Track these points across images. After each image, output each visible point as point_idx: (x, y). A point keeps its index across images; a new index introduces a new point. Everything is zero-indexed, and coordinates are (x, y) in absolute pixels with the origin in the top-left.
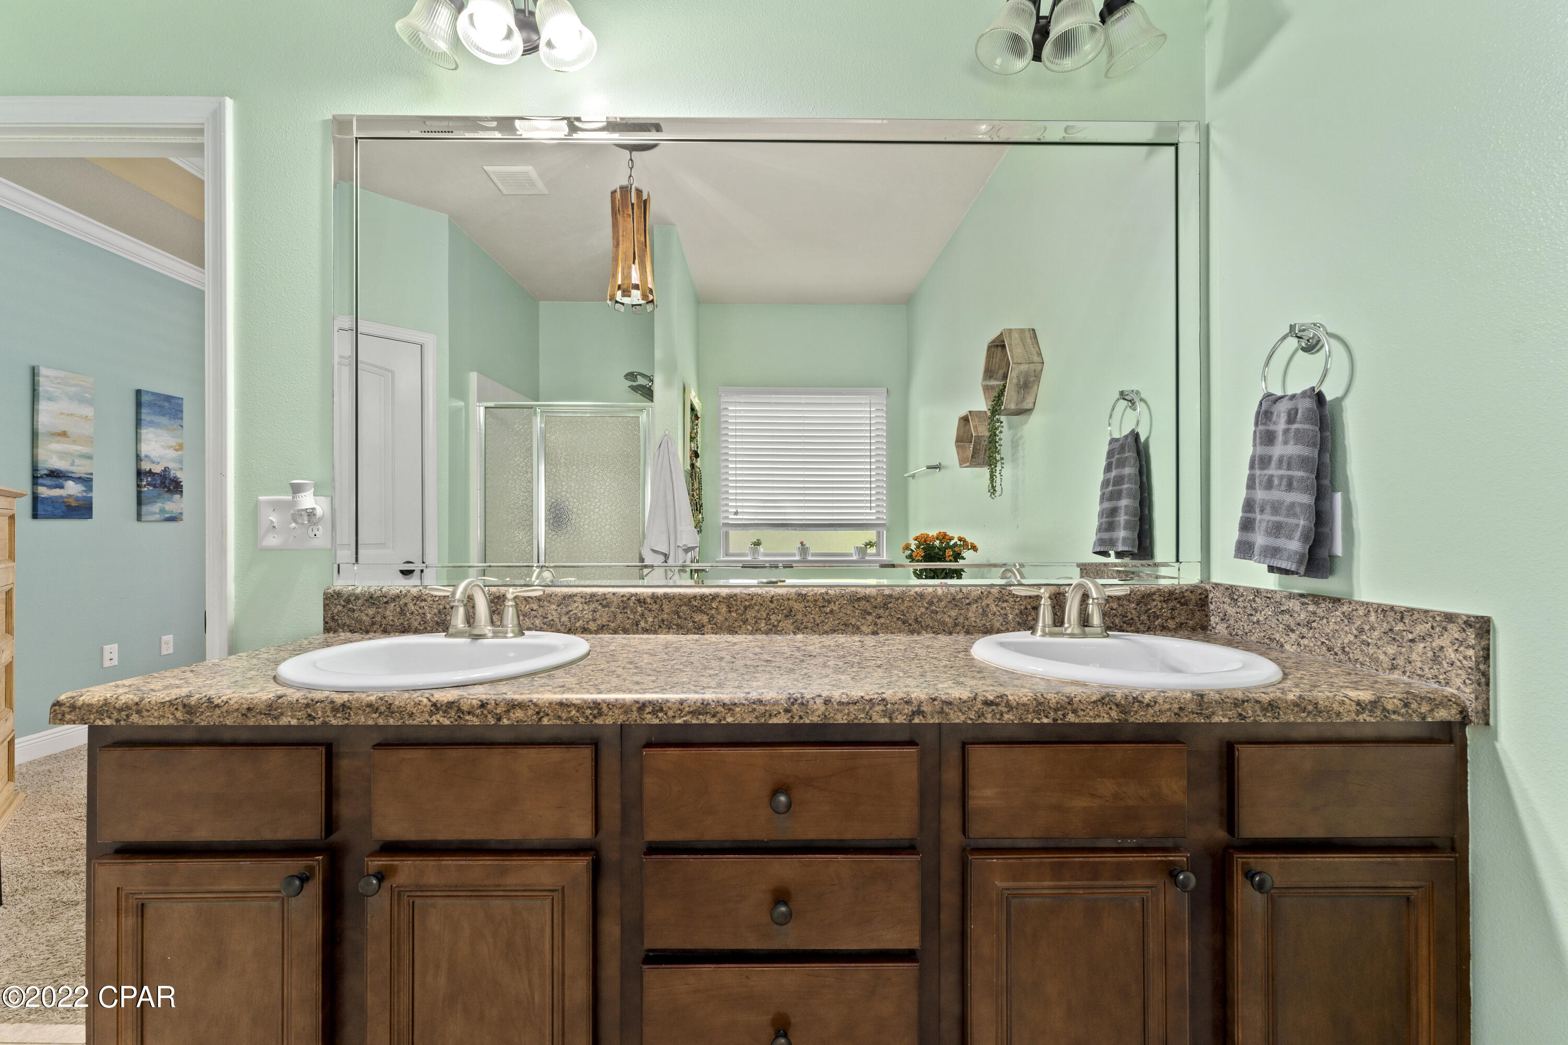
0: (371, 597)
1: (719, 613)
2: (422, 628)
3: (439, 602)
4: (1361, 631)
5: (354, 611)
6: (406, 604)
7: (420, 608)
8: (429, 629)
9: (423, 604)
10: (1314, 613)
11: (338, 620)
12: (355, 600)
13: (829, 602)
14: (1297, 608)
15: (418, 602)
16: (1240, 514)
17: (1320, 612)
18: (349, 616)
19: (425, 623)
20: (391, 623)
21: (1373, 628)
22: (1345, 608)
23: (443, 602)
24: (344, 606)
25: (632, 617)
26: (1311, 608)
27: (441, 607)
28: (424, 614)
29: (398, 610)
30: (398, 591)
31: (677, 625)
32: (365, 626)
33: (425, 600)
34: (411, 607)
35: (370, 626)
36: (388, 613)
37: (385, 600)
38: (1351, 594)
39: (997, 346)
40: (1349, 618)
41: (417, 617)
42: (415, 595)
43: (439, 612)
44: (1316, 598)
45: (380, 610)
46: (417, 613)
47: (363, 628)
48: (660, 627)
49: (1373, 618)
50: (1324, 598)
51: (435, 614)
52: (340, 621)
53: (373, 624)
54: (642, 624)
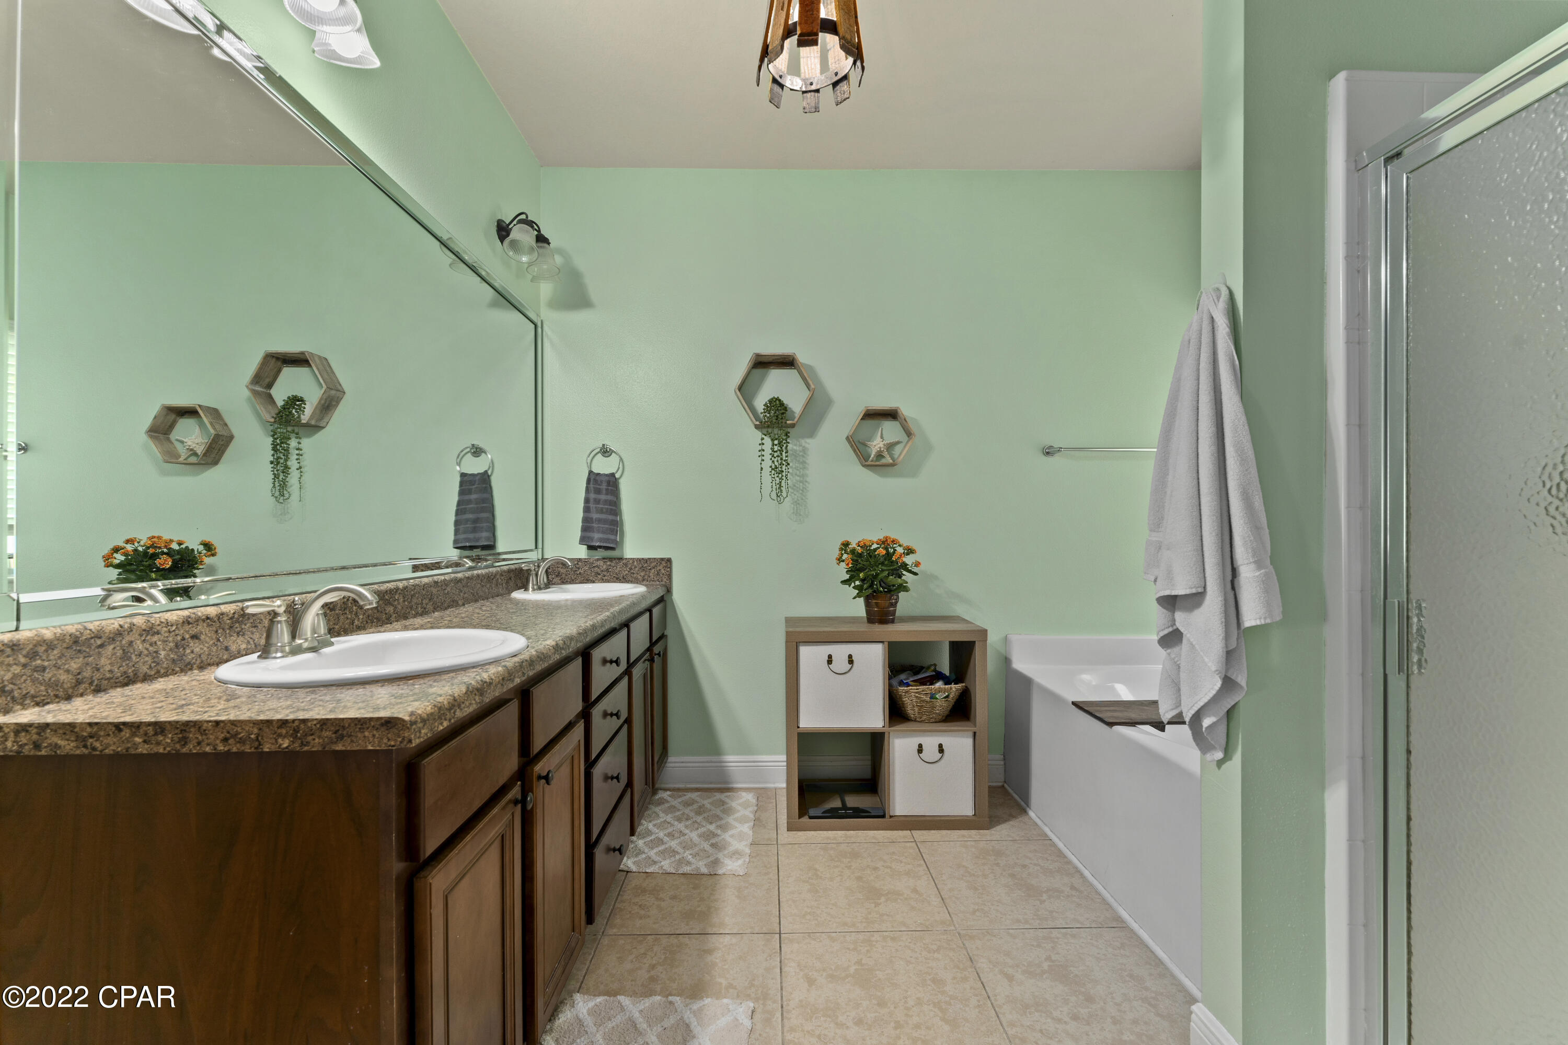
0: (76, 642)
1: (399, 604)
2: (153, 673)
3: (177, 632)
4: (631, 569)
5: (44, 669)
6: (132, 642)
7: (151, 645)
8: (162, 671)
9: (156, 638)
10: (610, 565)
11: (12, 691)
12: (46, 651)
13: (447, 585)
14: (602, 564)
15: (149, 637)
16: (581, 524)
17: (613, 564)
18: (34, 681)
19: (158, 664)
20: (108, 675)
21: (636, 567)
22: (624, 561)
23: (182, 632)
24: (25, 666)
25: (349, 617)
26: (608, 563)
27: (179, 638)
28: (156, 652)
29: (119, 653)
30: (116, 626)
31: (377, 618)
32: (65, 690)
33: (158, 633)
34: (139, 645)
35: (73, 688)
36: (103, 661)
37: (99, 642)
38: (623, 556)
39: (273, 357)
40: (626, 565)
41: (147, 659)
42: (144, 627)
43: (177, 646)
44: (611, 559)
45: (91, 659)
46: (146, 652)
47: (61, 694)
48: (367, 622)
49: (635, 563)
50: (615, 559)
51: (171, 650)
52: (16, 694)
53: (79, 683)
54: (356, 622)
